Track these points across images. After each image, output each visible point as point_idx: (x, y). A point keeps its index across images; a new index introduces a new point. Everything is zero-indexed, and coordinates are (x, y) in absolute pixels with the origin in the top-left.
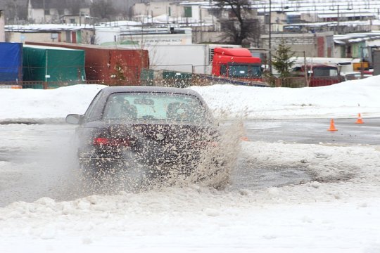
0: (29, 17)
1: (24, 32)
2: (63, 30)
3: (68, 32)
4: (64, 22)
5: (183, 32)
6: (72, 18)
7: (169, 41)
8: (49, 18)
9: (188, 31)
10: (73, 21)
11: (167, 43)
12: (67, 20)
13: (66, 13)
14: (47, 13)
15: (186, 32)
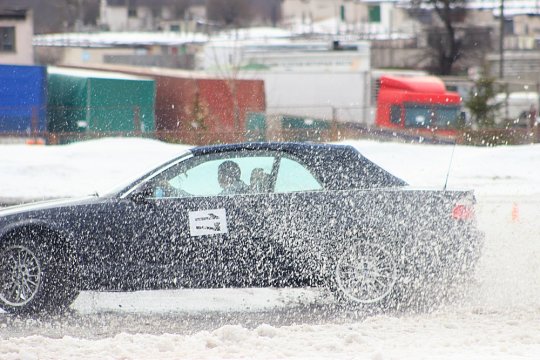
0: (103, 20)
1: (88, 48)
2: (156, 45)
3: (164, 47)
4: (160, 29)
5: (354, 48)
6: (175, 23)
7: (330, 64)
8: (135, 22)
9: (365, 46)
10: (175, 29)
11: (323, 68)
12: (167, 26)
13: (166, 14)
14: (132, 13)
15: (359, 48)
